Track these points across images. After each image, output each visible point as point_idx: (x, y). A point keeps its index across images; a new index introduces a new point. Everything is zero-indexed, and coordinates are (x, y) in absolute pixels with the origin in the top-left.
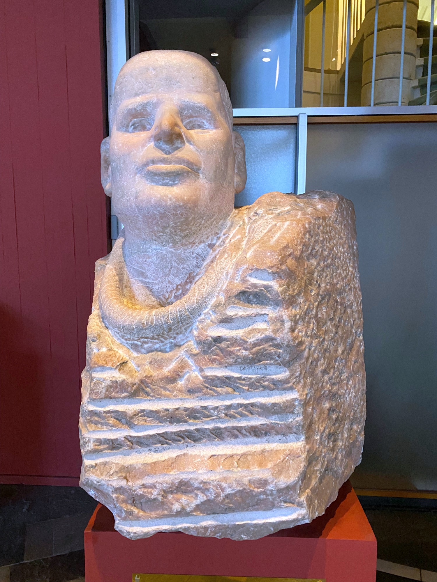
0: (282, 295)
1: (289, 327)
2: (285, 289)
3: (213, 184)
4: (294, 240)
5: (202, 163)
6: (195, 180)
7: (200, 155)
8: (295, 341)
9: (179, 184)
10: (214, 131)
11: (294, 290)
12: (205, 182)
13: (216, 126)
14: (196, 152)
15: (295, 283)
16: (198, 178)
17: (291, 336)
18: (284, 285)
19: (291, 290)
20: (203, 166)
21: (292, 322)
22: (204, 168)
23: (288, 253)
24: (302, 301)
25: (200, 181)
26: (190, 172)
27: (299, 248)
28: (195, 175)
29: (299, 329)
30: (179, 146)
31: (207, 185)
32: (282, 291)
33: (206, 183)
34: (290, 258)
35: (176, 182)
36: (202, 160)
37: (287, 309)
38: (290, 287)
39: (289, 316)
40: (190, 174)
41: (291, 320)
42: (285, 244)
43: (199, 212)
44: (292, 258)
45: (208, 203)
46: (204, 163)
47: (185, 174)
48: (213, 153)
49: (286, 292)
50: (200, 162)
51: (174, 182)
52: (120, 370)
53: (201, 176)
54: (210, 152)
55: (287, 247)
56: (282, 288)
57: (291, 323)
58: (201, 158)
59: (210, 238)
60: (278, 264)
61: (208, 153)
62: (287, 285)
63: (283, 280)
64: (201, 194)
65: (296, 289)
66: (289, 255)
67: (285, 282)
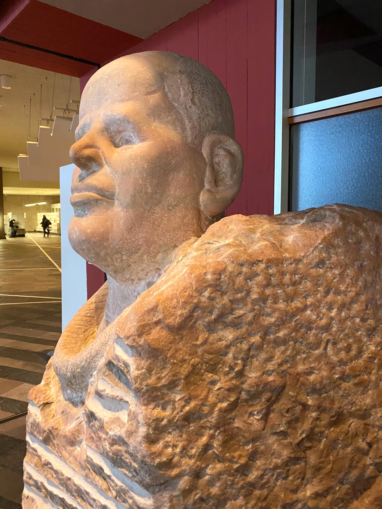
0: (136, 383)
1: (143, 434)
2: (144, 374)
3: (131, 212)
4: (172, 299)
5: (117, 187)
6: (107, 209)
7: (115, 177)
8: (153, 459)
9: (88, 215)
10: (140, 144)
11: (159, 379)
12: (120, 210)
13: (141, 138)
14: (111, 175)
15: (164, 368)
16: (113, 206)
17: (146, 449)
18: (143, 368)
19: (154, 378)
20: (117, 190)
21: (151, 429)
22: (118, 194)
23: (155, 319)
24: (178, 397)
25: (115, 208)
26: (100, 200)
27: (179, 312)
28: (107, 202)
29: (167, 442)
30: (96, 169)
31: (122, 214)
32: (137, 377)
33: (122, 210)
34: (159, 327)
35: (86, 212)
36: (116, 183)
37: (145, 405)
38: (153, 372)
39: (145, 417)
40: (100, 202)
41: (149, 425)
42: (153, 304)
43: (112, 246)
44: (162, 328)
45: (125, 235)
46: (119, 186)
47: (92, 202)
48: (129, 173)
49: (142, 380)
50: (114, 186)
51: (84, 212)
52: (42, 410)
53: (116, 202)
54: (126, 173)
55: (154, 309)
56: (140, 372)
57: (149, 429)
58: (115, 181)
59: (149, 275)
60: (135, 336)
61: (123, 174)
62: (147, 369)
63: (143, 359)
64: (114, 224)
65: (165, 377)
66: (157, 323)
67: (144, 365)
